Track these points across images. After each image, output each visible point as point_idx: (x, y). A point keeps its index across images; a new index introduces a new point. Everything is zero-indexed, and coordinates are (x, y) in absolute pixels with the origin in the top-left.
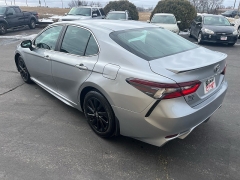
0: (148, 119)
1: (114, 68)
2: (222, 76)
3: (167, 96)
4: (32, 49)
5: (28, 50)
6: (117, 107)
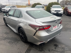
0: (34, 37)
3: (40, 30)
4: (7, 16)
5: (6, 16)
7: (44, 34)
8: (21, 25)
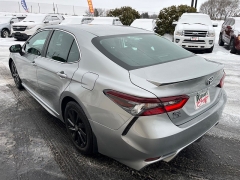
2: (219, 89)
7: (162, 129)
8: (74, 89)
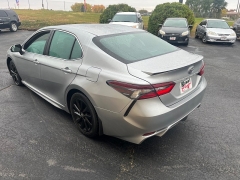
1: (96, 71)
6: (99, 107)
